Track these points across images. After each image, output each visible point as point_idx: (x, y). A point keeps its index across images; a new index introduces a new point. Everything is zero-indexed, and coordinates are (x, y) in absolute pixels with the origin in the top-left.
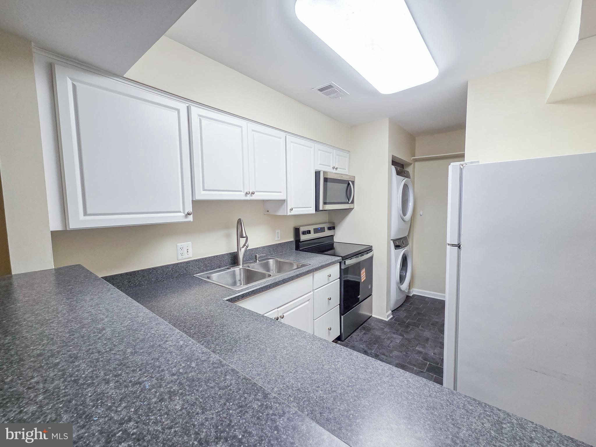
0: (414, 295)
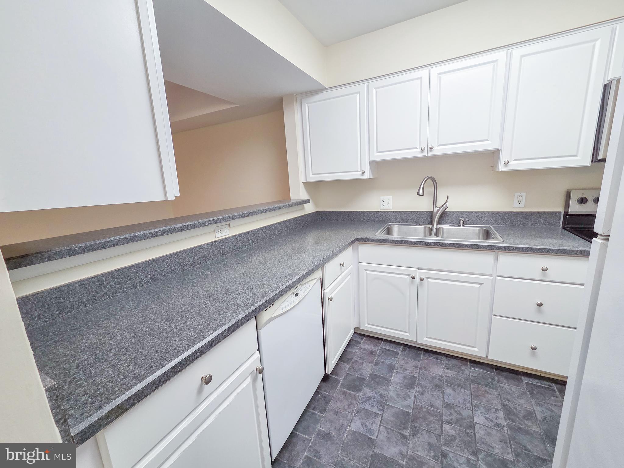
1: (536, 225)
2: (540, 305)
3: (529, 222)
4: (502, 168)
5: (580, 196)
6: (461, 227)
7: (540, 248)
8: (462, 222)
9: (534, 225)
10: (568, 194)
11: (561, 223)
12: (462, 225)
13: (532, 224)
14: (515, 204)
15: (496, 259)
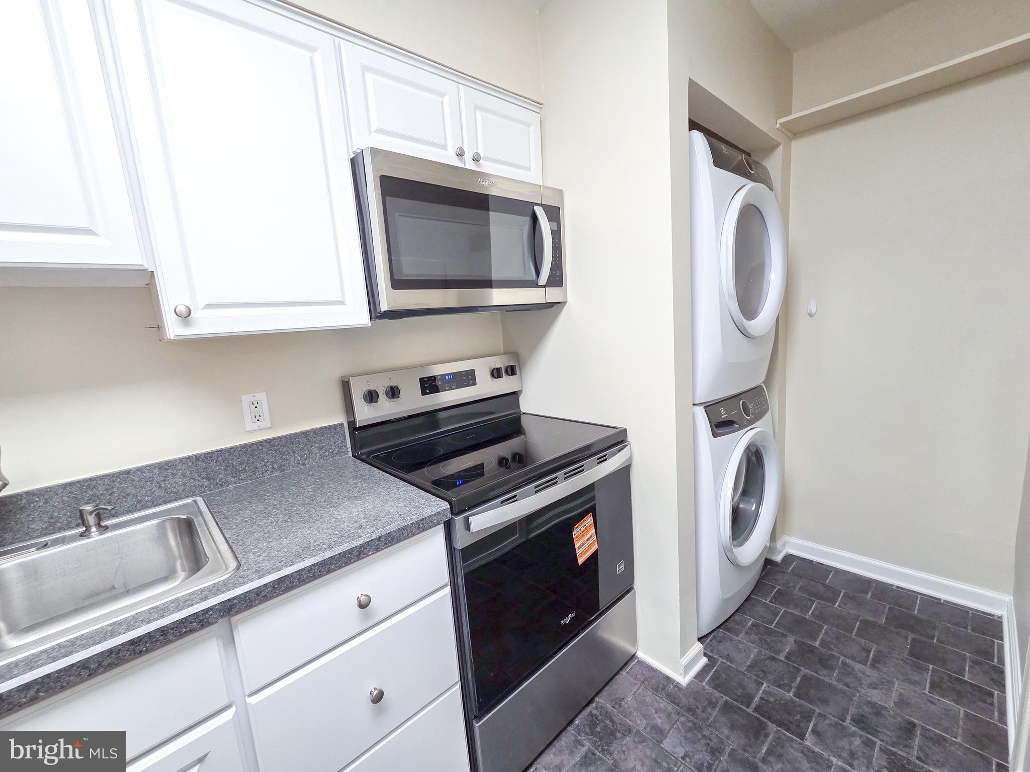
0: (789, 558)
1: (306, 462)
2: (378, 698)
3: (292, 459)
4: (174, 329)
5: (366, 388)
6: (95, 536)
7: (340, 554)
8: (91, 519)
9: (304, 464)
10: (346, 386)
11: (349, 445)
12: (94, 529)
13: (299, 463)
14: (250, 425)
15: (230, 641)
